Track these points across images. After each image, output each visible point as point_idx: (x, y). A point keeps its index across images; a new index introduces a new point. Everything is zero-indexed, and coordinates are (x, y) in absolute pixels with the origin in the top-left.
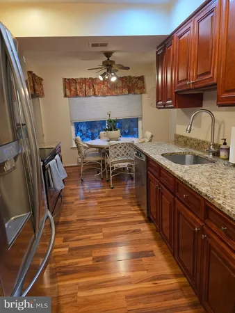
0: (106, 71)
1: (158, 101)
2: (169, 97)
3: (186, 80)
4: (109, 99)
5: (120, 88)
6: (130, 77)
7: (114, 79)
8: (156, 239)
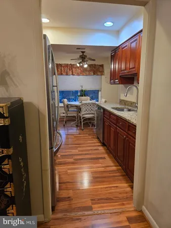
0: (81, 61)
1: (111, 80)
2: (117, 78)
3: (125, 70)
4: (81, 77)
5: (88, 71)
6: (95, 65)
7: (86, 66)
8: (107, 153)
